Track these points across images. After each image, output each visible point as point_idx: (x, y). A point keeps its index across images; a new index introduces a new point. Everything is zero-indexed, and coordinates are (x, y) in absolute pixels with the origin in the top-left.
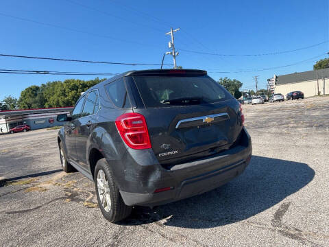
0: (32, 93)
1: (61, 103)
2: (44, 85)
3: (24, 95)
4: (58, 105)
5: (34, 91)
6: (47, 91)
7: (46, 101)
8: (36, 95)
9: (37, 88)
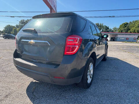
0: (124, 26)
1: (136, 31)
2: (131, 22)
3: (121, 26)
4: (134, 32)
5: (126, 25)
6: (131, 25)
7: (130, 30)
8: (126, 26)
9: (127, 24)
